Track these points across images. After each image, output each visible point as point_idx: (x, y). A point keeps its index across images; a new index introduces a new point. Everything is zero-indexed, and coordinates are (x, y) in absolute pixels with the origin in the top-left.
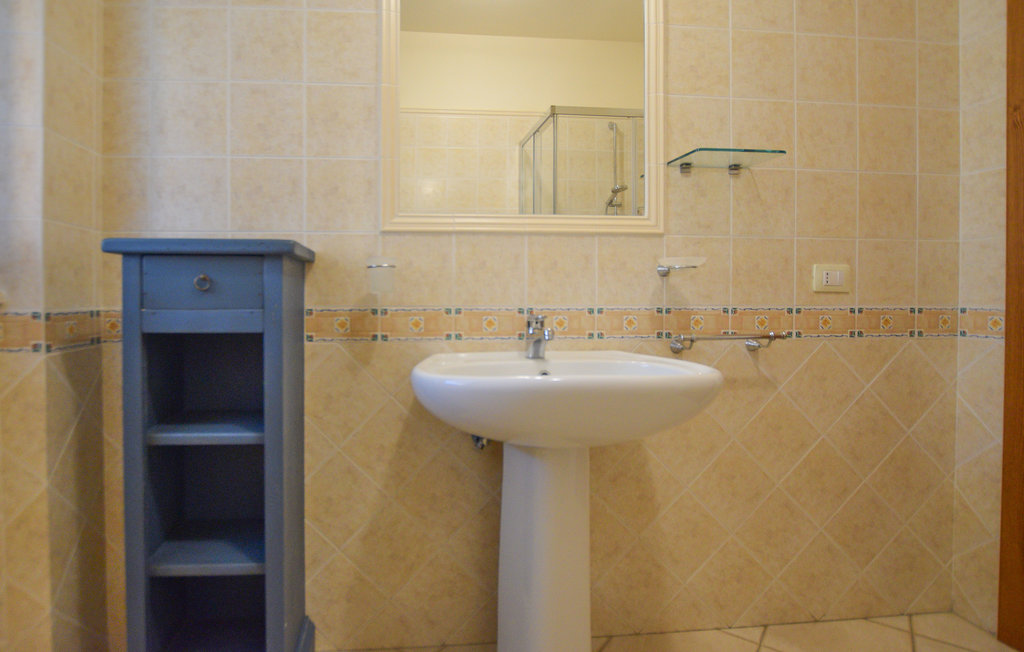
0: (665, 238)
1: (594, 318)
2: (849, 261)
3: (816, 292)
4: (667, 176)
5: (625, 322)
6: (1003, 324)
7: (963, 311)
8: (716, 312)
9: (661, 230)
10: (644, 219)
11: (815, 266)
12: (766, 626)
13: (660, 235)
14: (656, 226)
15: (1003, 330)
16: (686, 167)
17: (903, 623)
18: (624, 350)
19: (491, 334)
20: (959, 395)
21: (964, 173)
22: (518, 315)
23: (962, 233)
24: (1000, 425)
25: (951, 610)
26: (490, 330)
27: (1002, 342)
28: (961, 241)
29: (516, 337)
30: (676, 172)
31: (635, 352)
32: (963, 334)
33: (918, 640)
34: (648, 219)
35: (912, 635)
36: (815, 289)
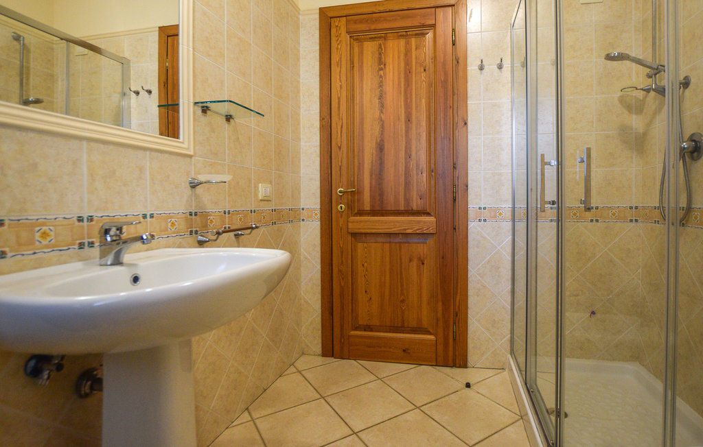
0: (193, 158)
1: (147, 222)
2: (271, 183)
3: (261, 200)
4: (194, 113)
5: (170, 224)
6: (319, 215)
7: (303, 209)
8: (220, 214)
9: (191, 153)
10: (180, 142)
11: (260, 185)
12: (247, 409)
13: (190, 156)
14: (188, 149)
15: (319, 217)
16: (205, 110)
17: (292, 369)
18: (169, 247)
19: (47, 247)
20: (302, 250)
21: (302, 143)
22: (77, 223)
23: (302, 172)
24: (319, 261)
25: (303, 354)
26: (45, 242)
27: (319, 223)
28: (301, 175)
29: (76, 247)
30: (199, 111)
31: (177, 248)
32: (303, 220)
33: (303, 373)
34: (183, 143)
35: (300, 372)
36: (260, 198)
